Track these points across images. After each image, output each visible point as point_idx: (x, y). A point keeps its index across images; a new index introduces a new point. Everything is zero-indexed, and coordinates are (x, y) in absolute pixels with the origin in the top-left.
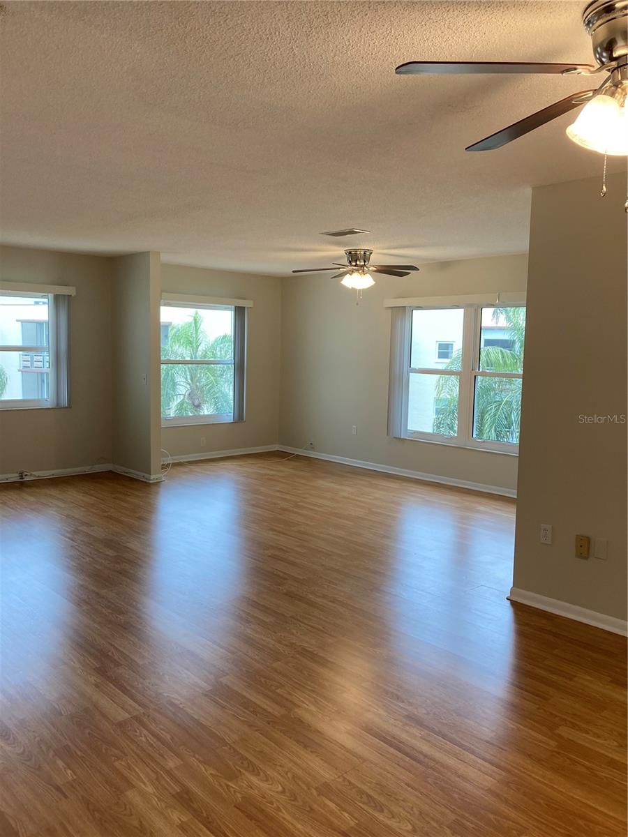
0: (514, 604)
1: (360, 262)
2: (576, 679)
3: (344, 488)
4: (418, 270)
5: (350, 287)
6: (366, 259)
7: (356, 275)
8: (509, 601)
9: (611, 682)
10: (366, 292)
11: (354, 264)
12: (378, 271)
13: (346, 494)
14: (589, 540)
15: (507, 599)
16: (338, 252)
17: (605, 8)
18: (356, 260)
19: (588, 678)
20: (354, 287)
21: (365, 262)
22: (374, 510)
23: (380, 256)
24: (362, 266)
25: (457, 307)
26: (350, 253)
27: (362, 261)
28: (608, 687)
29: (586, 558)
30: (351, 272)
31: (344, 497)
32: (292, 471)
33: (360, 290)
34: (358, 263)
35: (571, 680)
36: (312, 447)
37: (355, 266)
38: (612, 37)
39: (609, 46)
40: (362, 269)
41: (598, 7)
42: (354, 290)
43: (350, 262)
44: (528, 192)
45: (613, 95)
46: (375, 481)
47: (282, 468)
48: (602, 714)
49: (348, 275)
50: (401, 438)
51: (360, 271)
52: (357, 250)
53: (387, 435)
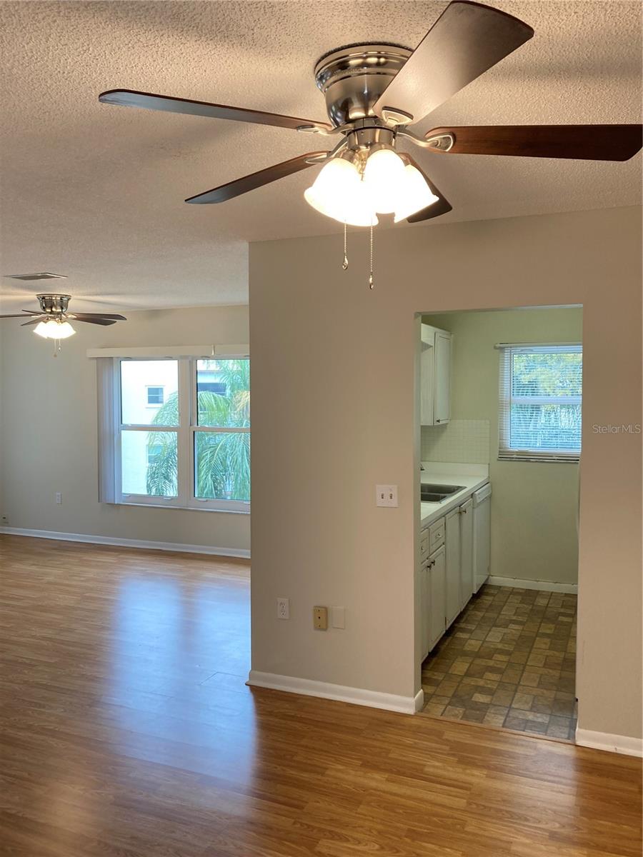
0: (254, 689)
1: (56, 309)
2: (328, 772)
3: (48, 570)
4: (126, 319)
5: (45, 337)
6: (63, 305)
7: (52, 323)
8: (248, 687)
9: (362, 765)
10: (65, 343)
11: (49, 310)
12: (78, 319)
13: (51, 579)
14: (326, 609)
15: (246, 685)
16: (29, 296)
17: (339, 64)
18: (52, 307)
19: (341, 767)
20: (50, 336)
21: (62, 308)
22: (87, 595)
23: (80, 302)
24: (58, 313)
25: (170, 358)
26: (43, 298)
27: (59, 307)
28: (359, 773)
29: (325, 630)
30: (46, 320)
31: (49, 583)
33: (57, 340)
34: (54, 309)
35: (323, 774)
36: (5, 521)
37: (51, 313)
38: (348, 97)
39: (345, 107)
40: (58, 317)
41: (333, 61)
42: (50, 341)
43: (44, 308)
44: (244, 246)
45: (351, 159)
46: (86, 557)
48: (359, 810)
49: (42, 323)
50: (116, 503)
51: (57, 319)
52: (51, 295)
53: (99, 502)
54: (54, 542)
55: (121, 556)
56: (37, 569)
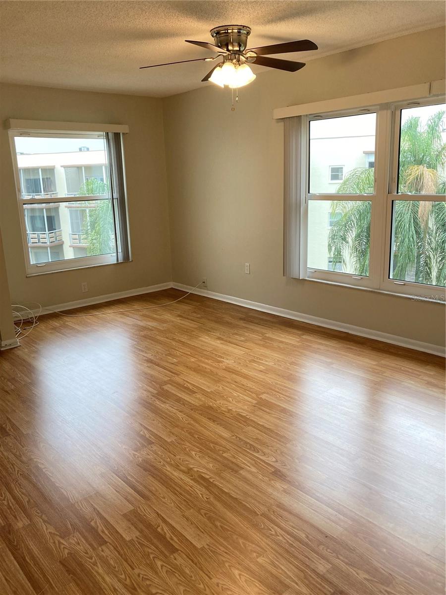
1: (233, 46)
3: (230, 348)
5: (223, 86)
6: (241, 43)
7: (228, 67)
16: (204, 32)
18: (228, 43)
20: (226, 84)
21: (240, 46)
24: (236, 53)
26: (218, 33)
27: (236, 45)
30: (222, 64)
32: (178, 320)
34: (230, 48)
36: (204, 285)
40: (235, 57)
42: (227, 91)
47: (168, 316)
49: (218, 68)
50: (301, 278)
51: (234, 61)
52: (226, 27)
53: (284, 275)
54: (242, 309)
55: (304, 337)
56: (221, 346)
